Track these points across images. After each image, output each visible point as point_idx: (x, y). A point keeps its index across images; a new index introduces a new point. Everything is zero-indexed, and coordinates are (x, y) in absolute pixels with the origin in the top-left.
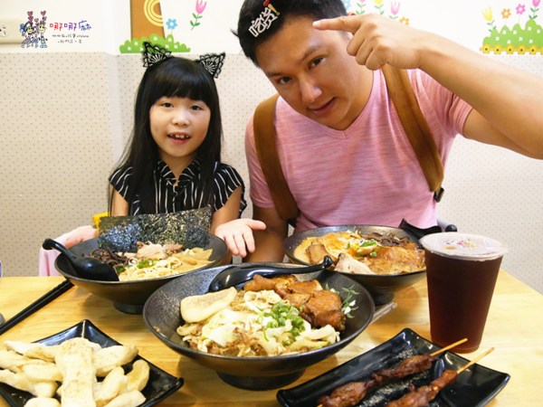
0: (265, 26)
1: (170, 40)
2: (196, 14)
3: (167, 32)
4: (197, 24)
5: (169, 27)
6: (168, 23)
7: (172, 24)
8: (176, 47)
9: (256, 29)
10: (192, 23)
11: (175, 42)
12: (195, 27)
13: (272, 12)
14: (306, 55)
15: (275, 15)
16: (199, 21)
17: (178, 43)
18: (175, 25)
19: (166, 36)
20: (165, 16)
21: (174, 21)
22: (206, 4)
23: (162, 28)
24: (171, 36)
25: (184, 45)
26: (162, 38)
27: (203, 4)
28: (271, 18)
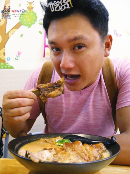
0: (61, 8)
1: (7, 64)
2: (18, 56)
3: (6, 62)
4: (17, 59)
5: (8, 60)
6: (7, 59)
7: (8, 59)
8: (9, 67)
9: (54, 7)
10: (16, 59)
11: (9, 65)
12: (17, 60)
13: (69, 3)
14: (75, 39)
15: (70, 6)
16: (18, 58)
17: (10, 66)
18: (10, 59)
19: (6, 63)
20: (7, 56)
21: (9, 58)
22: (21, 52)
23: (5, 60)
24: (8, 63)
25: (12, 66)
26: (4, 64)
27: (20, 53)
28: (66, 6)
